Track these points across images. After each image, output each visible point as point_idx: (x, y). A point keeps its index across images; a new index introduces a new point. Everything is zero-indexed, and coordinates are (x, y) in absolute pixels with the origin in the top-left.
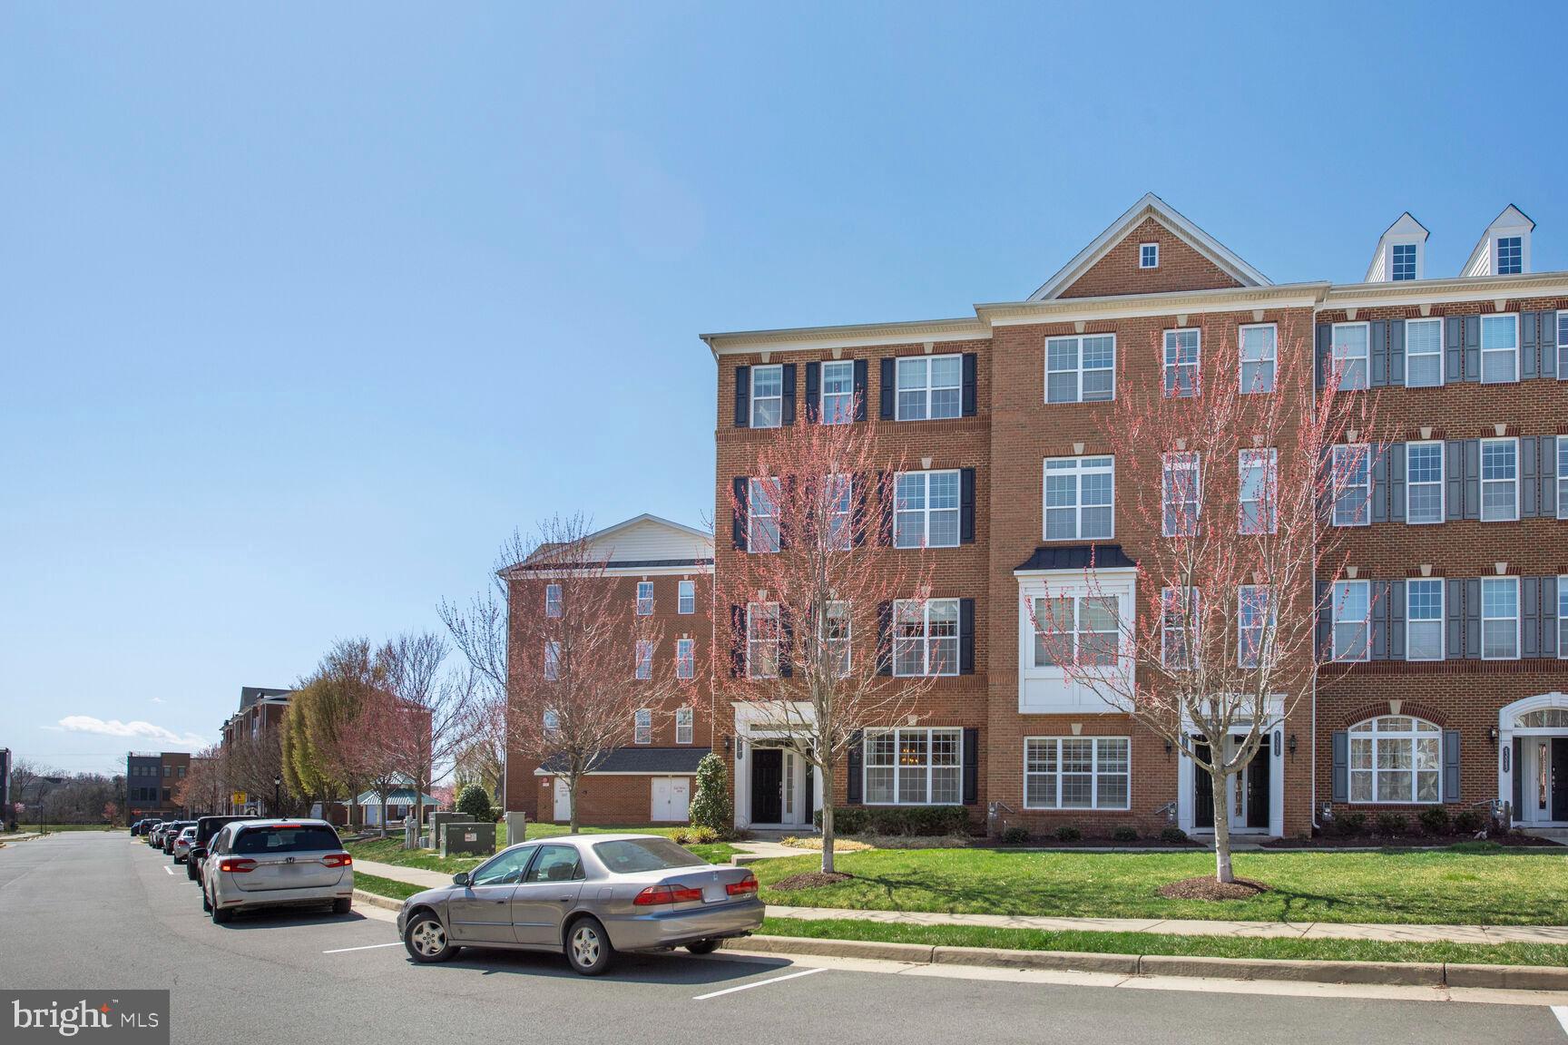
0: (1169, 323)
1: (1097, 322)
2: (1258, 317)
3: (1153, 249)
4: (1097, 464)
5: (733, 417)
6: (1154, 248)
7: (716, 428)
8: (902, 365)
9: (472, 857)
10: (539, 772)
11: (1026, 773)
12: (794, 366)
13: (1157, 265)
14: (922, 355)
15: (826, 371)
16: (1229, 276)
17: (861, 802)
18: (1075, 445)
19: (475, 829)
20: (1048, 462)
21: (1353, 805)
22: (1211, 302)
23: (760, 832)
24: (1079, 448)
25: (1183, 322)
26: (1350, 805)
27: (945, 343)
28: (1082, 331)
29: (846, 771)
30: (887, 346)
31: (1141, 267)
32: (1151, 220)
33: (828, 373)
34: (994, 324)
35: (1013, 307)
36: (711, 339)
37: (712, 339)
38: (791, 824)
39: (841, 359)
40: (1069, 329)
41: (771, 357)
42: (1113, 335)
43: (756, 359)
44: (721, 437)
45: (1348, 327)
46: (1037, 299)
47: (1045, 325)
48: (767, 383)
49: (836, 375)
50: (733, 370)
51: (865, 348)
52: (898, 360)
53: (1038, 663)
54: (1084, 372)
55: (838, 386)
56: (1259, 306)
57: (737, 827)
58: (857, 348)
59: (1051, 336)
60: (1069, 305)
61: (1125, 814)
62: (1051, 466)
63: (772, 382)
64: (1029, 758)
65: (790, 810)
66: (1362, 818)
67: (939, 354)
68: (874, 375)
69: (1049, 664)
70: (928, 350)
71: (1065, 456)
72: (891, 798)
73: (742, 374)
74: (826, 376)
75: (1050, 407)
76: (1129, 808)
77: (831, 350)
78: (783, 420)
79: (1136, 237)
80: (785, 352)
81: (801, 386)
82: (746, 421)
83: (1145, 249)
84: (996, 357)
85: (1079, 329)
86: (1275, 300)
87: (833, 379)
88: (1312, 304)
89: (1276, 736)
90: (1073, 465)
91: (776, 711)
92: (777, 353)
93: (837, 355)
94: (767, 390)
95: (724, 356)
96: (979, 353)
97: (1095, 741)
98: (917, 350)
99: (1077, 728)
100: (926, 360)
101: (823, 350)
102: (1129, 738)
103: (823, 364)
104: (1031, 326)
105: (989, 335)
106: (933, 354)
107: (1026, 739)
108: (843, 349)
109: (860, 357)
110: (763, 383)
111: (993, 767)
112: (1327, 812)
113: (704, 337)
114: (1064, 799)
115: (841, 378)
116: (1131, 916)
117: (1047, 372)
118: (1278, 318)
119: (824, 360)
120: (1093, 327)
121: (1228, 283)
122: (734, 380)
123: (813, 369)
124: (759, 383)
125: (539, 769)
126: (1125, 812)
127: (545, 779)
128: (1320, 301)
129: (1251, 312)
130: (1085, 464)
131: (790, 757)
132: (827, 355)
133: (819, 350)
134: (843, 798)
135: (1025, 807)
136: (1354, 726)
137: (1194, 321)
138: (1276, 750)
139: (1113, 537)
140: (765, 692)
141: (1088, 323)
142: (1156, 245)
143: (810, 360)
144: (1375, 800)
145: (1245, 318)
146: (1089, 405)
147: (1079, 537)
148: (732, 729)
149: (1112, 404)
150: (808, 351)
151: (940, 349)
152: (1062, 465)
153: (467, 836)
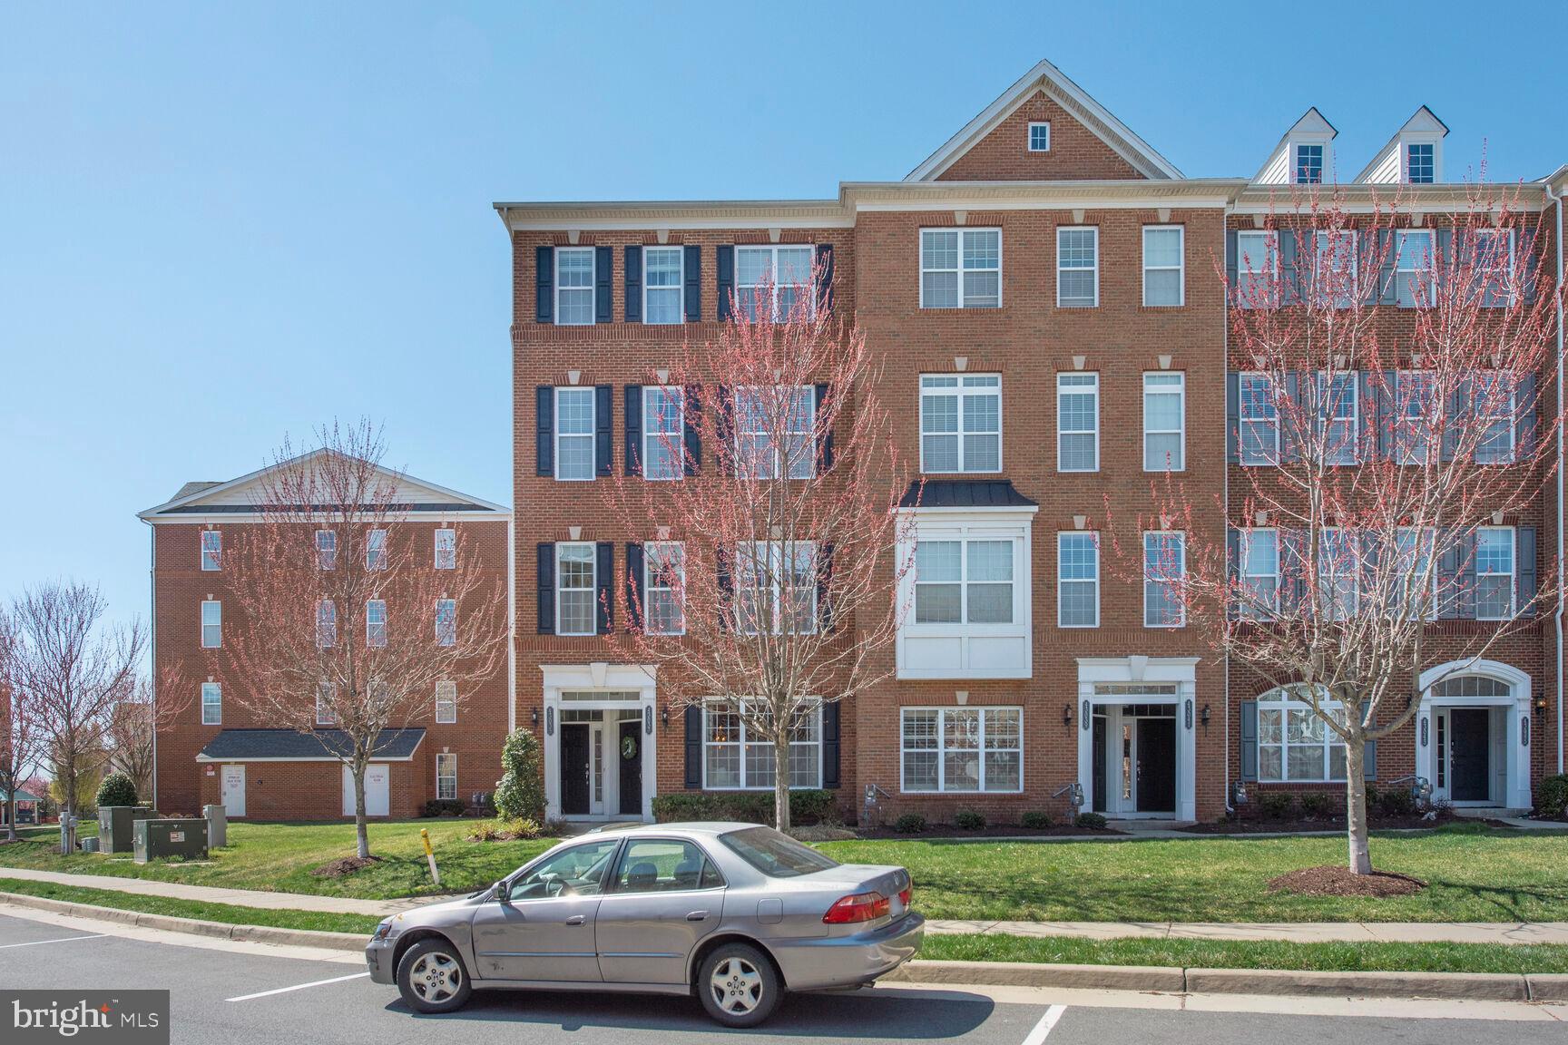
0: (1064, 218)
1: (979, 213)
2: (1164, 217)
3: (1043, 129)
4: (981, 383)
5: (533, 310)
6: (1045, 128)
7: (511, 323)
8: (744, 255)
9: (183, 861)
10: (201, 758)
11: (903, 750)
12: (609, 250)
13: (1048, 149)
14: (766, 244)
15: (648, 258)
16: (1131, 167)
17: (700, 787)
18: (956, 359)
19: (183, 826)
20: (924, 379)
21: (1264, 785)
22: (1112, 196)
23: (577, 824)
24: (961, 362)
25: (1079, 218)
26: (1260, 785)
27: (794, 230)
28: (964, 223)
29: (682, 750)
30: (724, 231)
31: (1030, 149)
32: (1041, 94)
33: (651, 261)
34: (859, 209)
35: (886, 188)
36: (507, 211)
37: (509, 209)
38: (603, 814)
39: (668, 244)
40: (947, 219)
41: (580, 237)
42: (999, 230)
43: (561, 239)
44: (519, 333)
45: (1254, 236)
46: (915, 179)
47: (919, 213)
48: (575, 269)
49: (664, 264)
50: (533, 250)
51: (698, 232)
52: (737, 248)
53: (920, 619)
54: (965, 273)
55: (662, 278)
56: (1165, 204)
57: (550, 820)
58: (688, 231)
59: (927, 226)
60: (952, 189)
61: (1018, 798)
62: (928, 383)
63: (581, 269)
64: (906, 733)
65: (599, 798)
66: (1288, 799)
67: (787, 243)
68: (708, 265)
69: (932, 620)
70: (775, 237)
71: (944, 372)
72: (736, 780)
73: (544, 256)
74: (648, 264)
75: (927, 312)
76: (1021, 790)
77: (655, 232)
78: (597, 316)
79: (1025, 113)
80: (597, 232)
81: (619, 275)
82: (550, 316)
83: (1034, 129)
84: (862, 249)
85: (961, 220)
86: (1182, 198)
87: (658, 268)
88: (1223, 205)
89: (1187, 706)
90: (954, 383)
91: (597, 676)
92: (588, 232)
93: (663, 239)
94: (576, 279)
95: (521, 232)
96: (836, 244)
97: (982, 712)
98: (760, 238)
99: (962, 696)
100: (770, 251)
101: (646, 232)
102: (1021, 709)
103: (645, 249)
104: (904, 213)
105: (849, 223)
106: (780, 243)
107: (902, 709)
108: (671, 231)
109: (691, 242)
110: (570, 269)
111: (865, 744)
112: (1242, 794)
113: (499, 207)
114: (947, 781)
115: (668, 268)
116: (1304, 920)
117: (922, 270)
118: (1186, 220)
119: (648, 245)
120: (976, 219)
121: (1130, 174)
122: (534, 263)
123: (633, 254)
124: (564, 269)
125: (201, 755)
126: (1018, 795)
127: (210, 767)
128: (1231, 202)
129: (1155, 210)
130: (967, 383)
131: (598, 734)
132: (651, 239)
133: (640, 232)
134: (679, 782)
135: (902, 790)
136: (1261, 696)
137: (1092, 218)
138: (1187, 722)
139: (1000, 470)
140: (582, 653)
141: (970, 213)
142: (1047, 125)
143: (629, 243)
144: (1285, 779)
145: (1150, 217)
146: (972, 312)
147: (961, 470)
148: (540, 697)
149: (999, 311)
150: (627, 232)
151: (789, 237)
152: (940, 384)
153: (172, 835)
